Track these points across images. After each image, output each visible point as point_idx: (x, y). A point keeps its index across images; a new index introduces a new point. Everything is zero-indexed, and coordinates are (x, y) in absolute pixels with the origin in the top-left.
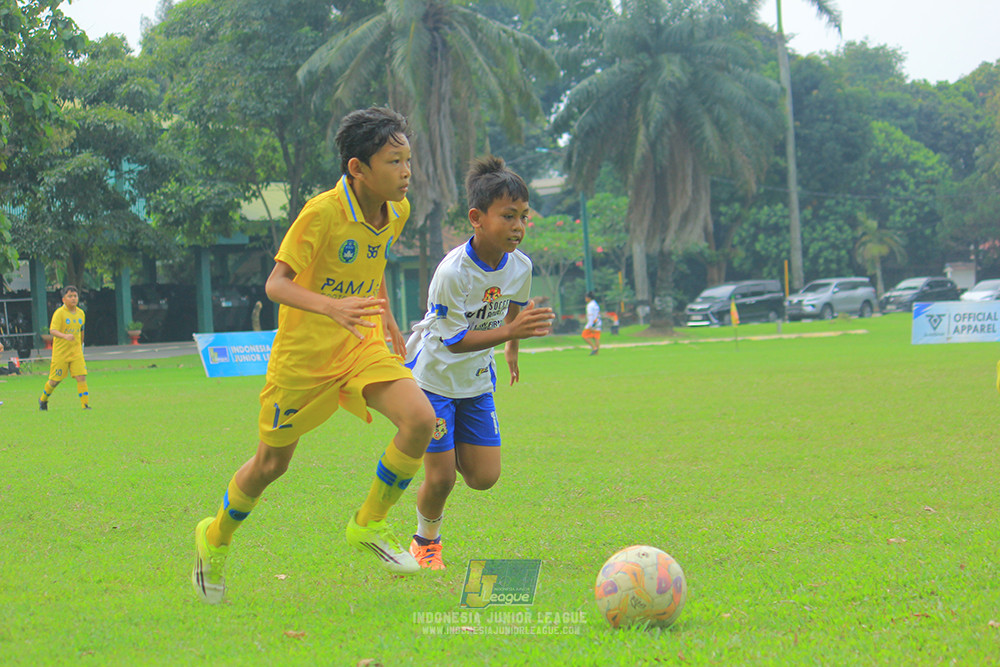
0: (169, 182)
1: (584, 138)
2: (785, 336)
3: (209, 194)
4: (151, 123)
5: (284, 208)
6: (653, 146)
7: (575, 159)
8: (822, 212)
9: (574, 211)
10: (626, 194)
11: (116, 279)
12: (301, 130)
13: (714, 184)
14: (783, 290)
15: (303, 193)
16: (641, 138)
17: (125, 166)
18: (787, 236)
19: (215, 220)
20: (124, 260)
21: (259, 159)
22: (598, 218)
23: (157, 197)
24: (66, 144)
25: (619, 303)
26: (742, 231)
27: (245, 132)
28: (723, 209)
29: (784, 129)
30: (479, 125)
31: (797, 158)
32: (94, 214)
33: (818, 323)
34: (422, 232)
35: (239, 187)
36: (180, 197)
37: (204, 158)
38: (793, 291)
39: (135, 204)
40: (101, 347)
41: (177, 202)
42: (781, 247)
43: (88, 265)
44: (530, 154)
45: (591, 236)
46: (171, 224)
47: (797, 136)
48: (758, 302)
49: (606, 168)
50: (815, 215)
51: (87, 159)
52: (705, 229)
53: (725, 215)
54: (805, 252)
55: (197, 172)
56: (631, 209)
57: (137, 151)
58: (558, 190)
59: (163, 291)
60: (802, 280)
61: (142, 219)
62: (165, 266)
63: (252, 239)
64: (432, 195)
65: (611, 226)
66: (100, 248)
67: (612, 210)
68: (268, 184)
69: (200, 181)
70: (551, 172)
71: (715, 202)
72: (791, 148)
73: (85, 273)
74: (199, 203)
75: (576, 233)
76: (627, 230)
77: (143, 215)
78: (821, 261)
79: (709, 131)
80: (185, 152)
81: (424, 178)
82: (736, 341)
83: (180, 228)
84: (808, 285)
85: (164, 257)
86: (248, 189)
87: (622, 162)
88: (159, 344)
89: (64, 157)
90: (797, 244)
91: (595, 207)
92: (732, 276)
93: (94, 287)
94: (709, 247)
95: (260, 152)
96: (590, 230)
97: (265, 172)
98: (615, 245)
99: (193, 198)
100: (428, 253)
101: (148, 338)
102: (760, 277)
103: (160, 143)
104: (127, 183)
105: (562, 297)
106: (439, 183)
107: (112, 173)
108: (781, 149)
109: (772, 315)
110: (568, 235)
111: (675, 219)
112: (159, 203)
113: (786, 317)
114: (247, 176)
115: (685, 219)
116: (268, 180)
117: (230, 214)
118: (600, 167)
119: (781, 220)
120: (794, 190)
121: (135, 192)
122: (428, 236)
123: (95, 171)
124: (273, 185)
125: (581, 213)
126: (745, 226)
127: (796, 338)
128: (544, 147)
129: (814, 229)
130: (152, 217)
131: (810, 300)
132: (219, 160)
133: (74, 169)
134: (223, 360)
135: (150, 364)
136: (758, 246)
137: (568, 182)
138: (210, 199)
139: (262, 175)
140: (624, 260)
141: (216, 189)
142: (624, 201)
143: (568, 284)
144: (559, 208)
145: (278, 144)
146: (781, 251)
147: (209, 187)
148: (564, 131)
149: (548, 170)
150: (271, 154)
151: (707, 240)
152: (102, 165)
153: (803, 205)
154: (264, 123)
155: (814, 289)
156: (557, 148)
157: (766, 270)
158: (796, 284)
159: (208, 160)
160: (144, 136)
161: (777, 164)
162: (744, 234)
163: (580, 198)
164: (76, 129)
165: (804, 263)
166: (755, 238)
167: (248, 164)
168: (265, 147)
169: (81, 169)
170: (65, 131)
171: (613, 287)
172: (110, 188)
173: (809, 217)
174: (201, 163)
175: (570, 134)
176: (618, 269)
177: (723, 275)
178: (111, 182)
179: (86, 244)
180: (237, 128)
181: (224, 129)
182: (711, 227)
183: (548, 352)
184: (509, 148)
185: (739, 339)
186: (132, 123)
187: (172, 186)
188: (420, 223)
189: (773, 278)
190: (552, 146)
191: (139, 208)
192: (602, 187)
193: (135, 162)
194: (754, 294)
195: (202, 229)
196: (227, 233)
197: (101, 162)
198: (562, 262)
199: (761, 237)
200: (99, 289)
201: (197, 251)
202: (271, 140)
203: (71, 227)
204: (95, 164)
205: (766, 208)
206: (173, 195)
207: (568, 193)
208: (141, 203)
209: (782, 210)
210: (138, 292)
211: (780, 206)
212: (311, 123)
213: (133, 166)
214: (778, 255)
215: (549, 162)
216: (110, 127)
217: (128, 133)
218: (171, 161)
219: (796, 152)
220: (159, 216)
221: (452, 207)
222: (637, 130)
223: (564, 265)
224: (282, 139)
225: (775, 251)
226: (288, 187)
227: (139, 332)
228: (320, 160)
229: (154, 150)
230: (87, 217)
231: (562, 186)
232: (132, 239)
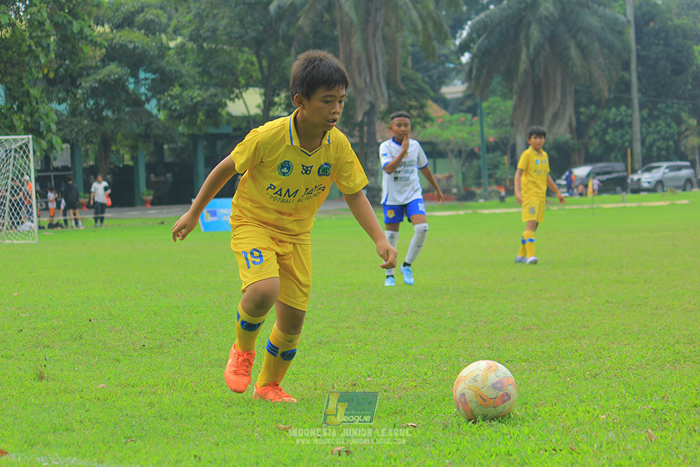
0: (175, 86)
1: (480, 58)
2: (629, 205)
3: (204, 96)
4: (162, 43)
5: (259, 106)
6: (532, 63)
7: (474, 72)
8: (655, 113)
9: (473, 110)
10: (511, 98)
11: (134, 158)
12: (272, 49)
13: (576, 91)
14: (627, 170)
15: (273, 96)
16: (524, 57)
17: (142, 75)
18: (629, 130)
19: (208, 115)
20: (140, 145)
21: (241, 70)
22: (490, 116)
23: (166, 98)
24: (98, 59)
25: (505, 180)
26: (597, 126)
27: (231, 50)
28: (583, 109)
29: (629, 52)
30: (404, 46)
31: (638, 72)
32: (119, 110)
33: (652, 195)
34: (361, 125)
35: (226, 90)
36: (183, 98)
37: (200, 69)
38: (634, 171)
39: (148, 103)
40: (123, 209)
41: (180, 102)
42: (624, 138)
43: (113, 148)
44: (441, 68)
45: (486, 129)
46: (175, 118)
47: (638, 56)
48: (608, 180)
49: (497, 79)
50: (650, 115)
51: (114, 70)
52: (570, 125)
53: (584, 114)
54: (643, 142)
55: (194, 79)
56: (515, 109)
57: (151, 64)
58: (460, 95)
59: (169, 167)
60: (641, 163)
61: (154, 115)
62: (170, 149)
63: (235, 130)
64: (368, 98)
65: (501, 121)
66: (123, 135)
67: (501, 110)
68: (247, 88)
69: (198, 86)
70: (456, 81)
71: (577, 105)
72: (633, 65)
73: (112, 155)
74: (197, 103)
75: (474, 128)
76: (512, 125)
77: (155, 111)
78: (655, 149)
79: (574, 52)
80: (186, 64)
81: (363, 85)
82: (593, 209)
83: (182, 121)
84: (645, 167)
85: (168, 142)
86: (233, 92)
87: (509, 75)
88: (165, 207)
89: (97, 68)
90: (638, 136)
91: (489, 107)
92: (589, 160)
93: (117, 164)
94: (573, 138)
95: (241, 65)
96: (485, 125)
97: (245, 80)
98: (503, 136)
99: (192, 99)
100: (365, 140)
101: (158, 202)
102: (609, 160)
103: (167, 58)
104: (143, 88)
105: (464, 175)
106: (374, 89)
107: (132, 80)
108: (626, 66)
109: (618, 189)
110: (468, 129)
111: (548, 116)
112: (167, 102)
113: (629, 190)
114: (232, 83)
115: (556, 117)
116: (247, 86)
117: (220, 110)
118: (492, 78)
119: (625, 119)
120: (636, 96)
121: (149, 94)
122: (365, 129)
123: (120, 78)
124: (251, 90)
125: (478, 112)
126: (599, 122)
127: (637, 207)
128: (451, 62)
129: (650, 125)
130: (161, 112)
131: (646, 178)
132: (211, 70)
133: (104, 77)
134: (214, 219)
135: (160, 221)
136: (607, 138)
137: (468, 88)
138: (204, 100)
139: (243, 82)
140: (509, 147)
141: (209, 93)
142: (510, 104)
143: (467, 164)
144: (462, 108)
145: (254, 59)
146: (624, 142)
147: (203, 91)
148: (465, 51)
149: (453, 80)
150: (249, 66)
151: (571, 132)
152: (125, 75)
153: (642, 107)
154: (245, 44)
155: (649, 170)
156: (460, 63)
157: (613, 155)
158: (637, 166)
159: (203, 70)
160: (156, 53)
161: (622, 77)
162: (597, 128)
163: (478, 100)
164: (105, 47)
165: (642, 150)
166: (605, 132)
167: (233, 74)
168: (246, 61)
169: (109, 76)
170: (98, 49)
171: (501, 167)
172: (131, 91)
173: (646, 115)
174: (198, 73)
175: (470, 53)
176: (504, 153)
177: (583, 158)
178: (131, 87)
179: (113, 132)
180: (225, 47)
181: (215, 48)
182: (574, 123)
183: (454, 216)
184: (425, 63)
185: (595, 206)
186: (147, 44)
187: (176, 90)
188: (360, 118)
189: (618, 161)
190: (457, 62)
191: (152, 106)
192: (493, 93)
193: (149, 72)
194: (605, 173)
195: (199, 121)
196: (216, 124)
197: (124, 72)
198: (463, 148)
199: (610, 131)
200: (121, 166)
201: (194, 138)
202: (250, 56)
203: (101, 120)
204: (120, 73)
205: (614, 110)
206: (177, 97)
207: (468, 96)
208: (154, 102)
209: (625, 111)
210: (150, 168)
211: (623, 108)
212: (281, 44)
213: (149, 75)
214: (623, 144)
215: (454, 73)
216: (131, 46)
217: (144, 51)
218: (176, 71)
219: (637, 68)
220: (166, 112)
221: (383, 107)
222: (520, 51)
223: (465, 151)
224: (258, 56)
225: (620, 141)
226: (263, 91)
227: (150, 198)
228: (286, 71)
229: (163, 63)
230: (113, 113)
231: (464, 92)
232: (147, 128)
